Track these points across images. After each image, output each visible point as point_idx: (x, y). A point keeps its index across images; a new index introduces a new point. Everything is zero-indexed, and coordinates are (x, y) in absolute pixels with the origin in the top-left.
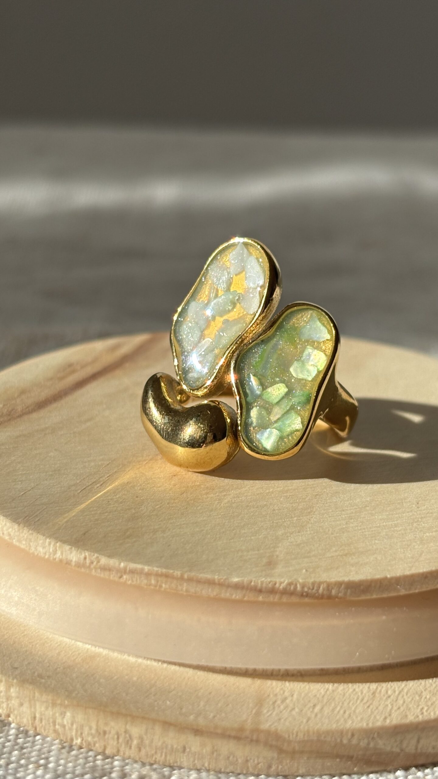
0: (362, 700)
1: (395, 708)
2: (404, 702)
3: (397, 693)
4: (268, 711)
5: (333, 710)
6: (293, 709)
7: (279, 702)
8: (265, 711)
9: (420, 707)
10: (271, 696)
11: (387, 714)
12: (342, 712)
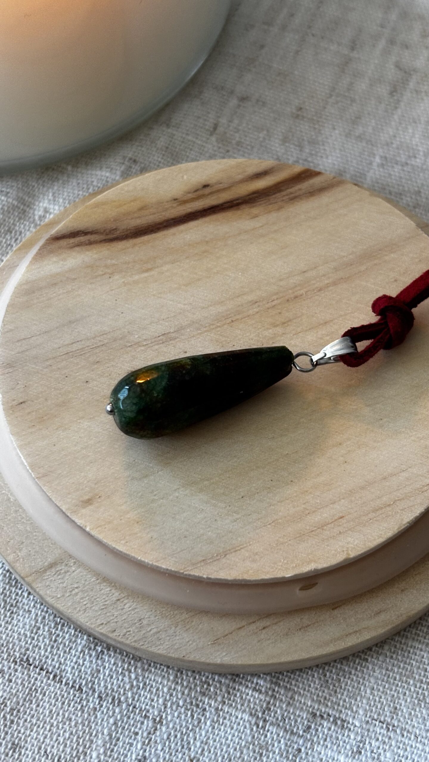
0: (106, 601)
1: (115, 620)
2: (125, 619)
3: (130, 609)
4: (48, 575)
5: (82, 598)
6: (63, 583)
7: (62, 571)
8: (48, 574)
9: (129, 630)
10: (63, 564)
11: (105, 623)
12: (85, 603)
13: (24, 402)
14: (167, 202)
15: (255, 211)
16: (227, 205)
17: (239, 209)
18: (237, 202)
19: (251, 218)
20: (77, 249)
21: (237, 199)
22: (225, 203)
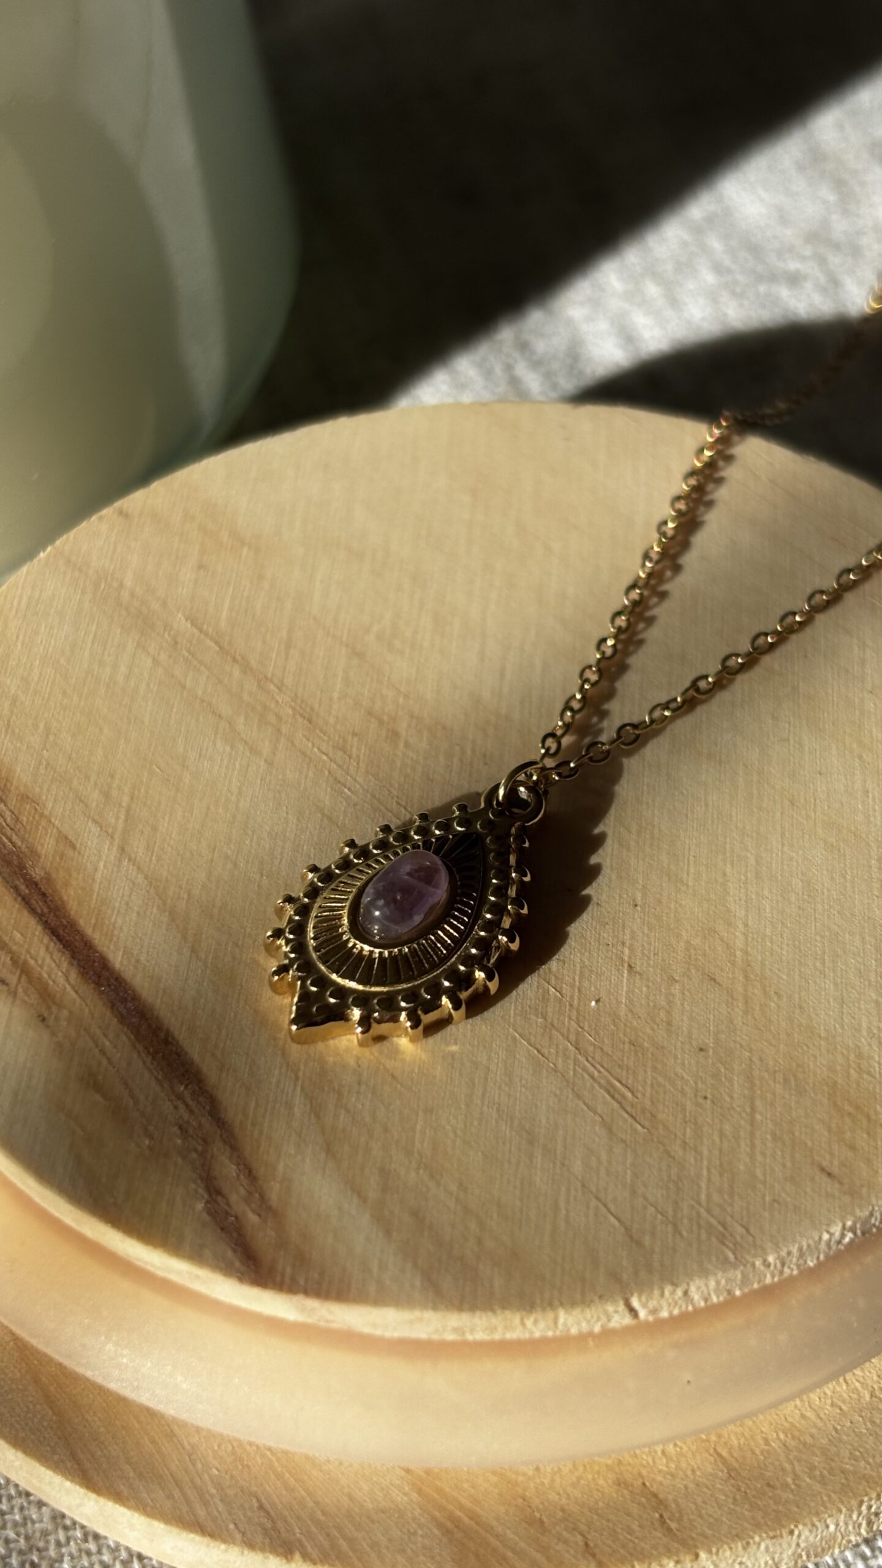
13: (823, 1170)
14: (53, 1034)
15: (47, 846)
16: (40, 906)
17: (48, 879)
18: (23, 887)
19: (74, 847)
20: (274, 1197)
21: (16, 888)
22: (33, 911)
